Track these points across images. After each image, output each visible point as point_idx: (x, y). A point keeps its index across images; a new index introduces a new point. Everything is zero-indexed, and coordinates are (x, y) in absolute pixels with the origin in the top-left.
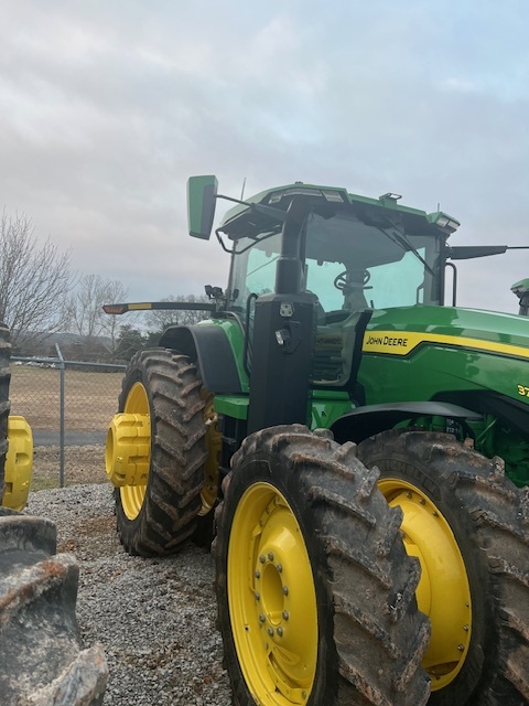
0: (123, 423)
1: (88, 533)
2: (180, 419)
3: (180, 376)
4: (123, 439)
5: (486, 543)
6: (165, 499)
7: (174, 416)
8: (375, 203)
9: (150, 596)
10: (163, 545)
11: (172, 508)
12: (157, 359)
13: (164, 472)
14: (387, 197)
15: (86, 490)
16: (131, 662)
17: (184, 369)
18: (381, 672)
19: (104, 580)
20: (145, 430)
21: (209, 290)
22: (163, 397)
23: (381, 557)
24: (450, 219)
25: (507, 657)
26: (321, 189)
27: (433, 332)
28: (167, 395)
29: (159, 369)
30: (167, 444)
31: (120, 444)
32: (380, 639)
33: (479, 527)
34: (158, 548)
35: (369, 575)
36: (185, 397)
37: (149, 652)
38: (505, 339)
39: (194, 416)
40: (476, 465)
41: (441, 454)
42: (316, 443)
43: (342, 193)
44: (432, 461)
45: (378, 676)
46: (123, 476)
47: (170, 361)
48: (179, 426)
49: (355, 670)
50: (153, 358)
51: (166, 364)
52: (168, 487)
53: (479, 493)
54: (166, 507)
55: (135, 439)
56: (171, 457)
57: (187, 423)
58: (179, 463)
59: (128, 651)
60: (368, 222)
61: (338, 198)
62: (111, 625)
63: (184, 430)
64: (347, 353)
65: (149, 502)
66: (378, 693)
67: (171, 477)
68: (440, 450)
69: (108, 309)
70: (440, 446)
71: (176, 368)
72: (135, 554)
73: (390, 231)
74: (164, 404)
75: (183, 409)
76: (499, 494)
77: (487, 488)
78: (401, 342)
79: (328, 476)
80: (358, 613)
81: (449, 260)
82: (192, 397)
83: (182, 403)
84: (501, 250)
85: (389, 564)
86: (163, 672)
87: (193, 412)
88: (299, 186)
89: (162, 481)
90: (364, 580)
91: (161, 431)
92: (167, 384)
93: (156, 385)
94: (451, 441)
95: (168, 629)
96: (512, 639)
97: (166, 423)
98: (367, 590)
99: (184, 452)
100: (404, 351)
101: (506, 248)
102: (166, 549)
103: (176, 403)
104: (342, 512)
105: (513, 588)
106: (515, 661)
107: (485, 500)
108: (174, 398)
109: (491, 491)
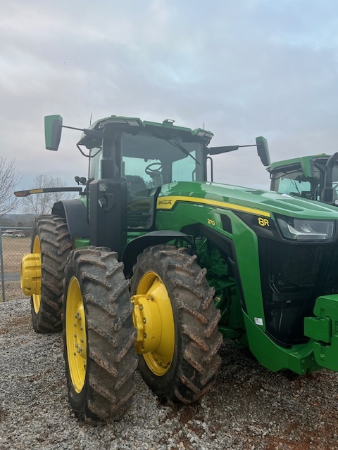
0: (28, 259)
1: (16, 325)
2: (56, 254)
3: (57, 229)
4: (28, 268)
5: (177, 295)
6: (50, 298)
7: (53, 252)
8: (161, 126)
9: (40, 351)
10: (53, 326)
11: (55, 303)
12: (44, 220)
13: (48, 283)
14: (166, 122)
15: (19, 302)
16: (20, 380)
17: (59, 225)
18: (109, 354)
19: (17, 345)
20: (38, 263)
21: (77, 179)
22: (46, 242)
23: (112, 302)
24: (206, 132)
25: (185, 348)
26: (126, 119)
27: (192, 196)
28: (48, 240)
29: (44, 227)
30: (49, 268)
31: (26, 271)
32: (106, 338)
33: (175, 288)
34: (49, 327)
35: (104, 311)
36: (59, 241)
37: (32, 375)
38: (226, 200)
39: (64, 252)
40: (180, 259)
41: (164, 255)
42: (93, 253)
43: (138, 120)
44: (161, 259)
45: (108, 356)
46: (29, 289)
47: (52, 221)
48: (55, 257)
49: (94, 353)
50: (42, 220)
51: (49, 223)
52: (51, 292)
53: (177, 272)
54: (51, 303)
55: (35, 267)
56: (52, 275)
57: (61, 255)
58: (56, 278)
59: (19, 375)
60: (158, 137)
61: (136, 124)
62: (14, 365)
63: (59, 260)
64: (151, 211)
65: (43, 302)
66: (106, 364)
67: (53, 286)
68: (163, 253)
69: (17, 194)
70: (164, 252)
71: (55, 225)
72: (38, 332)
73: (172, 141)
74: (47, 246)
75: (58, 248)
76: (186, 271)
77: (181, 269)
78: (170, 202)
79: (93, 268)
80: (96, 328)
81: (208, 155)
82: (64, 241)
83: (57, 244)
84: (236, 148)
85: (117, 306)
86: (35, 382)
87: (64, 249)
88: (113, 117)
89: (47, 289)
90: (102, 313)
91: (46, 261)
92: (49, 234)
93: (43, 235)
94: (173, 249)
95: (46, 365)
96: (187, 340)
97: (48, 256)
98: (102, 317)
99: (59, 272)
100: (170, 206)
101: (238, 146)
102: (55, 328)
103: (53, 245)
104: (96, 283)
105: (187, 315)
106: (188, 350)
107: (179, 275)
108: (52, 242)
109: (183, 271)
